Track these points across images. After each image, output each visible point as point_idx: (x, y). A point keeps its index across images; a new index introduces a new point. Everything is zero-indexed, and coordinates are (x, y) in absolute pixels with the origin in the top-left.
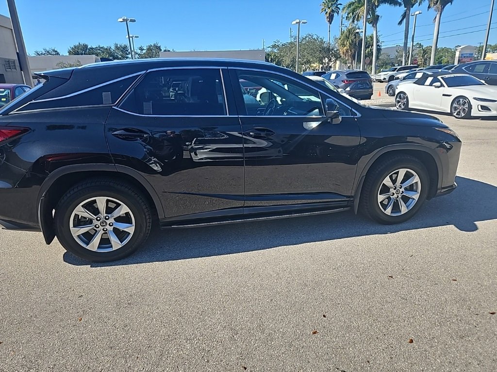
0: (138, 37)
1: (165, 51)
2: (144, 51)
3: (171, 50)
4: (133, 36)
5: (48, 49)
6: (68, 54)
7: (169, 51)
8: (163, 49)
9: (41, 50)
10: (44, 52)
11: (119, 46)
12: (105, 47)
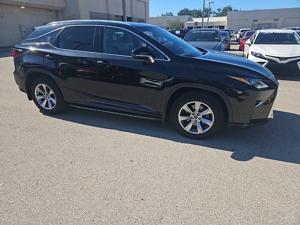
0: (214, 2)
1: (235, 10)
2: (220, 12)
3: (239, 10)
4: (210, 2)
5: (168, 12)
6: (177, 15)
7: (237, 10)
8: (233, 9)
9: (165, 13)
10: (166, 14)
11: (206, 9)
12: (198, 10)
